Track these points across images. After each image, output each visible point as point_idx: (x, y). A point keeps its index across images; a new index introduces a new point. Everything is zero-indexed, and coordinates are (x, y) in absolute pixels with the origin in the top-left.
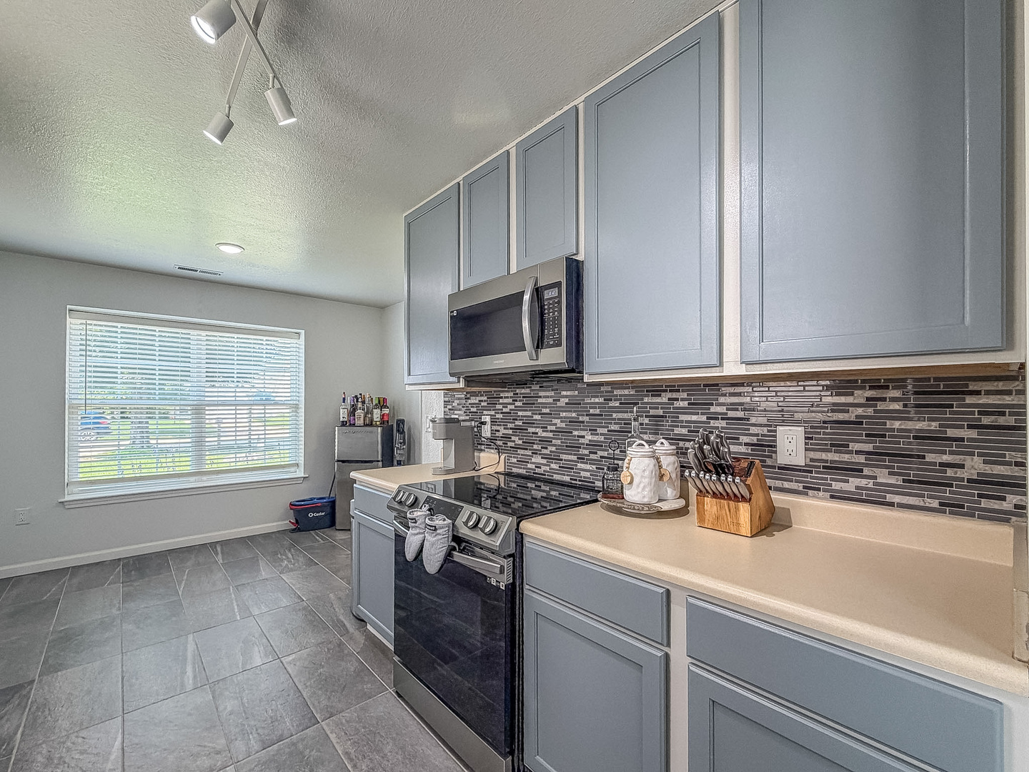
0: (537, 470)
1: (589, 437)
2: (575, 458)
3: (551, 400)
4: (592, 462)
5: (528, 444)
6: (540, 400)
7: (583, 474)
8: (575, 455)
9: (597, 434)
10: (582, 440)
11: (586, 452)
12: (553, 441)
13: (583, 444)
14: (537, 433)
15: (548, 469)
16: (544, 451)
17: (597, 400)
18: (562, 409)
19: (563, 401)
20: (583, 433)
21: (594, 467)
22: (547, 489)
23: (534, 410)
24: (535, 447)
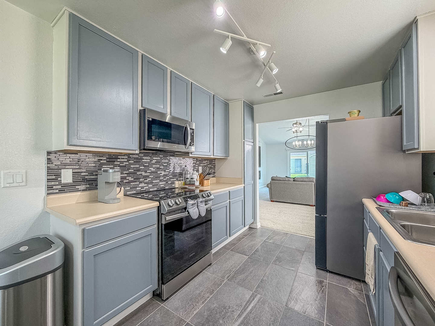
0: (142, 189)
1: (163, 173)
2: (159, 181)
3: (149, 161)
4: (164, 181)
5: (137, 179)
6: (143, 160)
7: (161, 186)
8: (159, 180)
9: (166, 172)
10: (161, 175)
11: (163, 178)
12: (150, 176)
13: (161, 176)
14: (142, 174)
15: (147, 187)
16: (146, 181)
17: (166, 161)
18: (153, 164)
19: (154, 161)
20: (162, 172)
21: (165, 182)
22: (147, 195)
23: (140, 165)
24: (141, 180)
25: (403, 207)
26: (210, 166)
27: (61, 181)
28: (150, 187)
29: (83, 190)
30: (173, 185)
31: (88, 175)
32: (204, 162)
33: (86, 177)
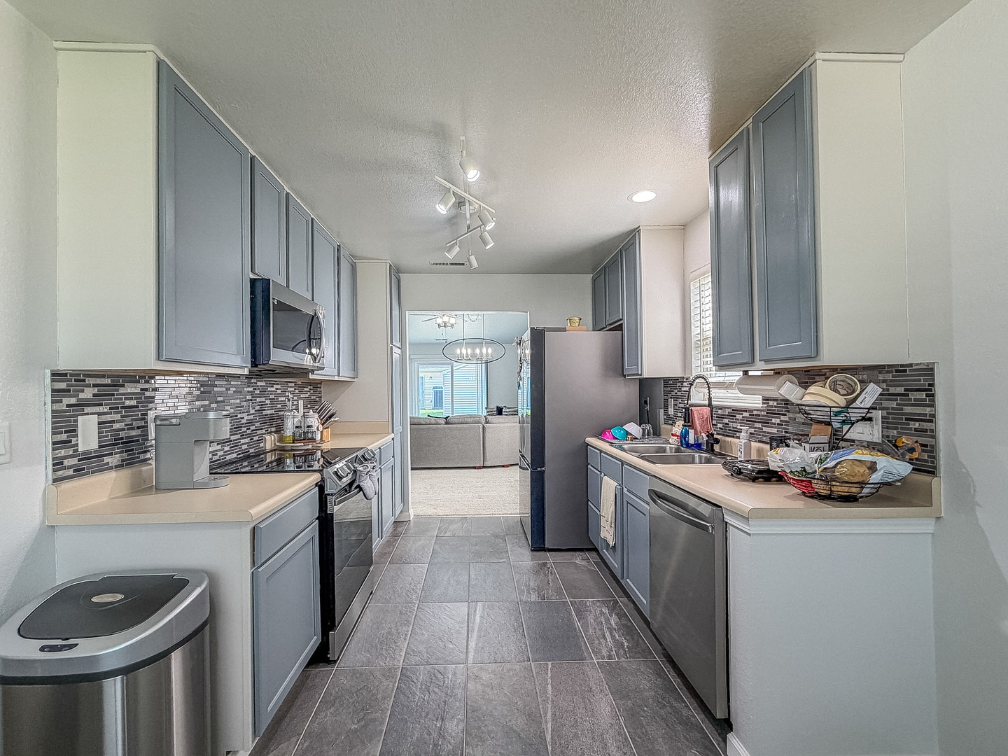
0: (214, 458)
7: (243, 447)
9: (250, 415)
11: (245, 429)
15: (222, 453)
21: (249, 439)
25: (629, 442)
26: (315, 397)
27: (77, 445)
28: (227, 451)
29: (117, 467)
30: (262, 445)
31: (123, 430)
32: (305, 389)
33: (122, 434)
